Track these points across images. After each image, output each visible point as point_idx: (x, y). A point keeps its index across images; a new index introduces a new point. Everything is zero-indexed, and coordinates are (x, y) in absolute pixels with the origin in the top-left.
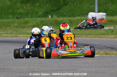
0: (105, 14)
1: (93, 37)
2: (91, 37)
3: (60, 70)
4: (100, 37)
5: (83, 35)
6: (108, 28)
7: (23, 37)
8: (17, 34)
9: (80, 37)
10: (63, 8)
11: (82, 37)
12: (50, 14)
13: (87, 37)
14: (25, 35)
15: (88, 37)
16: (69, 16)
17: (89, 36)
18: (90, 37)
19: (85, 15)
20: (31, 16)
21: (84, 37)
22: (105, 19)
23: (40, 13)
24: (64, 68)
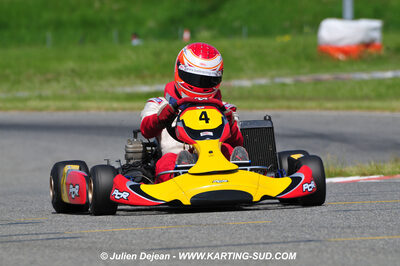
2: (337, 109)
4: (369, 109)
5: (311, 99)
7: (99, 109)
8: (79, 99)
9: (297, 108)
10: (227, 6)
11: (304, 108)
14: (107, 104)
16: (252, 34)
17: (329, 105)
18: (330, 109)
19: (307, 29)
20: (119, 34)
21: (311, 108)
22: (378, 43)
23: (151, 24)
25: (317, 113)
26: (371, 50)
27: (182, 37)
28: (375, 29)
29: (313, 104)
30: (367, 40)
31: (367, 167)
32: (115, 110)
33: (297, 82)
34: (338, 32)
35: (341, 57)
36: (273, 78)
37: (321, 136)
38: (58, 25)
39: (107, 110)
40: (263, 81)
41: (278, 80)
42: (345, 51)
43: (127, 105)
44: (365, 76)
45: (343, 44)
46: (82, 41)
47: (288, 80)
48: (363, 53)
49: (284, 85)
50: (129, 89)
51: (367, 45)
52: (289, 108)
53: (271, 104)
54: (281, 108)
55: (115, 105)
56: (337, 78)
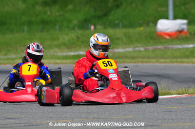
1: (169, 63)
2: (166, 62)
4: (181, 62)
5: (153, 58)
6: (191, 46)
9: (146, 62)
10: (112, 13)
11: (150, 62)
12: (91, 24)
13: (158, 63)
14: (54, 61)
15: (161, 63)
16: (124, 26)
17: (162, 60)
18: (163, 63)
19: (151, 24)
20: (60, 27)
21: (154, 62)
22: (186, 30)
23: (75, 22)
25: (157, 64)
26: (182, 34)
28: (184, 24)
29: (154, 60)
30: (180, 29)
31: (181, 90)
32: (57, 64)
33: (146, 50)
34: (166, 25)
35: (168, 37)
36: (134, 48)
37: (158, 76)
38: (30, 23)
39: (53, 64)
40: (131, 49)
41: (137, 49)
42: (169, 35)
43: (64, 61)
44: (180, 47)
45: (168, 31)
46: (42, 31)
47: (142, 49)
48: (178, 36)
49: (140, 51)
50: (65, 54)
51: (180, 32)
52: (142, 62)
53: (133, 61)
54: (138, 62)
55: (58, 61)
56: (166, 48)
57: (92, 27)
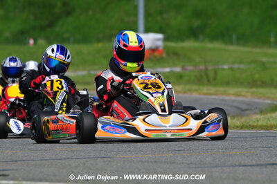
0: (160, 36)
3: (75, 157)
6: (168, 70)
12: (30, 37)
16: (76, 42)
22: (161, 48)
23: (7, 34)
24: (82, 154)
26: (156, 54)
27: (29, 43)
28: (159, 40)
30: (153, 47)
36: (89, 71)
40: (84, 73)
41: (93, 72)
51: (154, 50)
57: (32, 42)
